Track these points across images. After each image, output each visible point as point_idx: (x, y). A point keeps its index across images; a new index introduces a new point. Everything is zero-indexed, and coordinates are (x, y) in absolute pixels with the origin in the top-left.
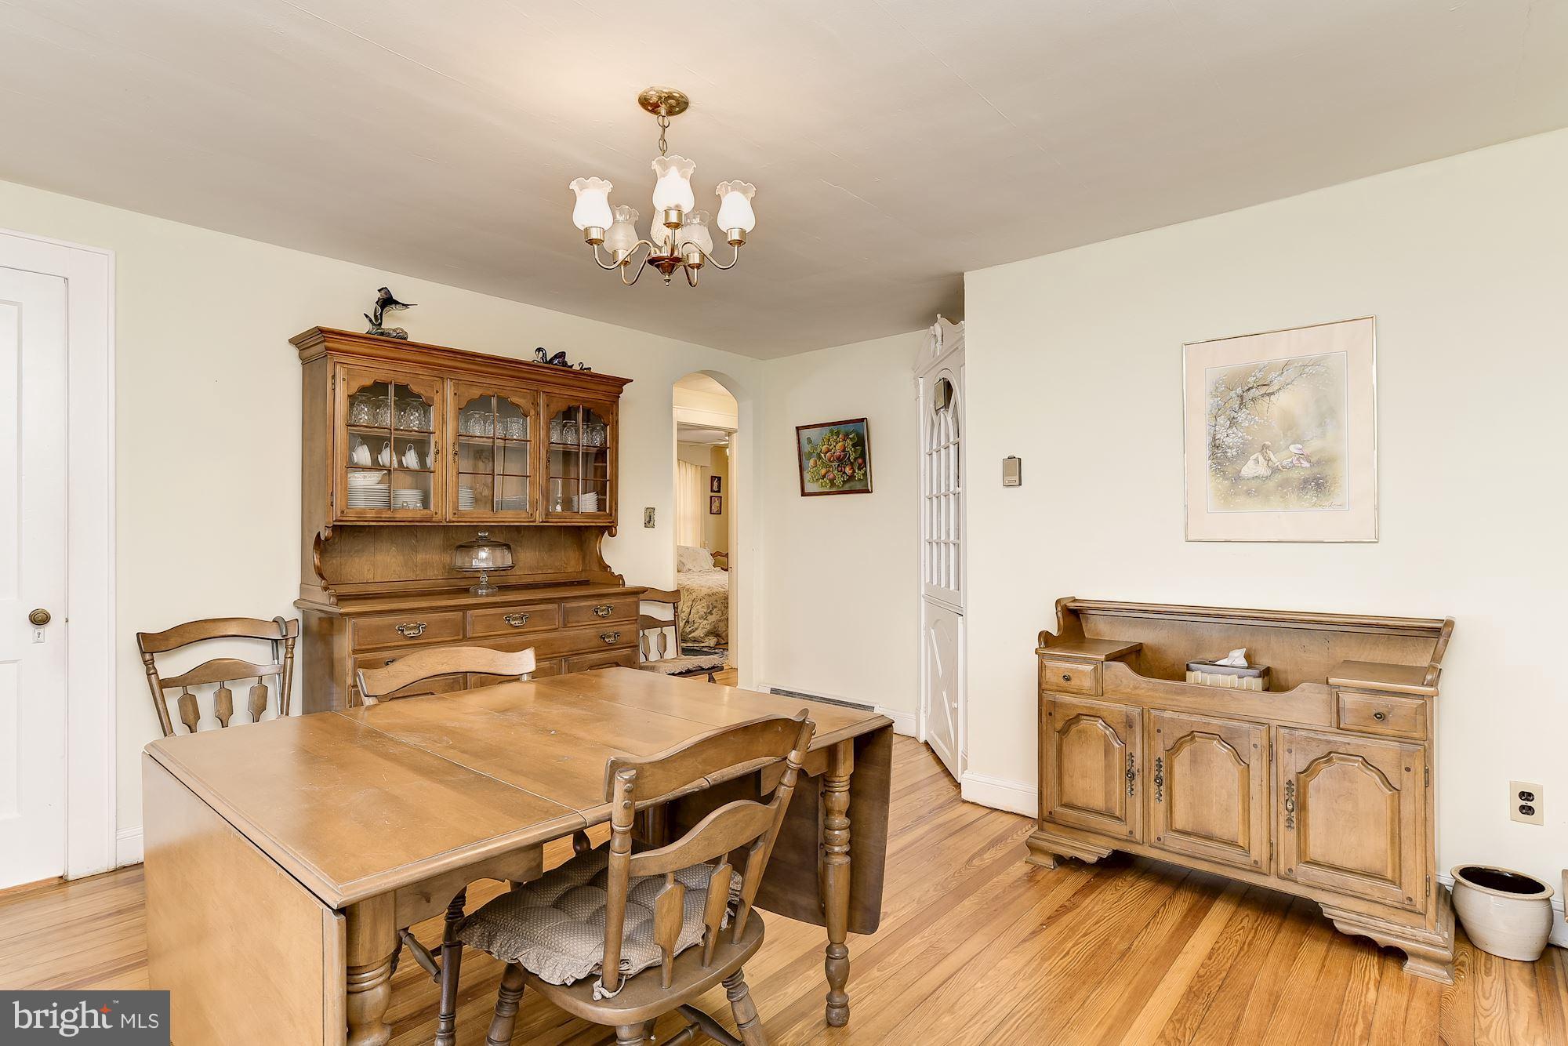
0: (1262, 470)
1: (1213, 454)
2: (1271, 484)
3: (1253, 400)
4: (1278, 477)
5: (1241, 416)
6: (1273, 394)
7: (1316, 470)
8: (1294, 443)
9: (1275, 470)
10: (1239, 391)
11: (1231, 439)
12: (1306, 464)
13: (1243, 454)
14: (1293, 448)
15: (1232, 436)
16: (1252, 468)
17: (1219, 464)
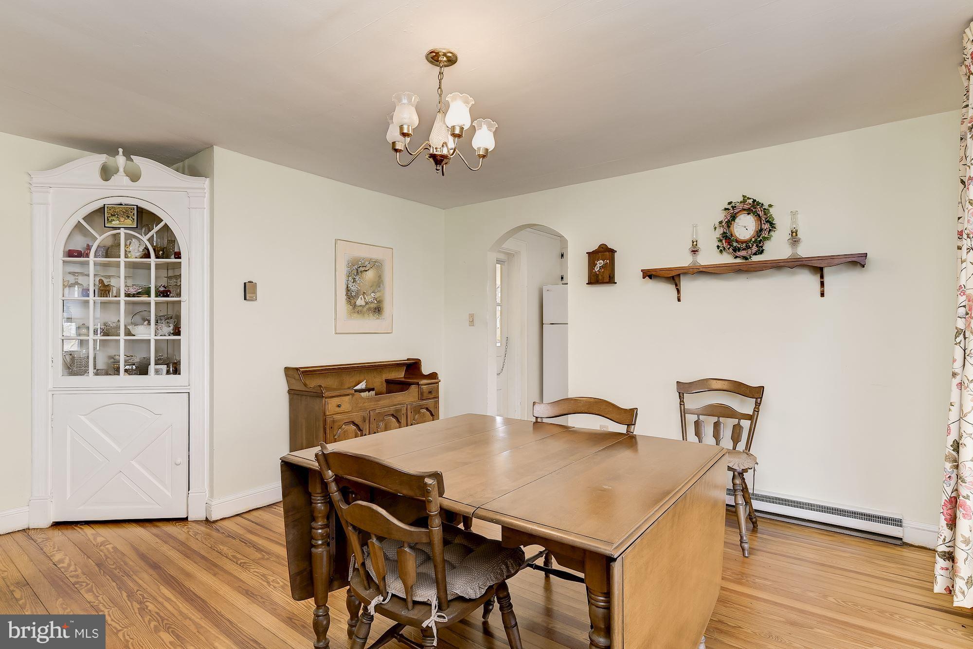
0: (363, 303)
1: (347, 294)
2: (365, 309)
3: (361, 272)
4: (367, 306)
5: (357, 278)
6: (366, 271)
7: (378, 304)
8: (372, 293)
9: (367, 303)
10: (356, 267)
11: (353, 288)
12: (376, 302)
13: (357, 296)
14: (372, 295)
15: (354, 286)
16: (360, 302)
17: (349, 298)
